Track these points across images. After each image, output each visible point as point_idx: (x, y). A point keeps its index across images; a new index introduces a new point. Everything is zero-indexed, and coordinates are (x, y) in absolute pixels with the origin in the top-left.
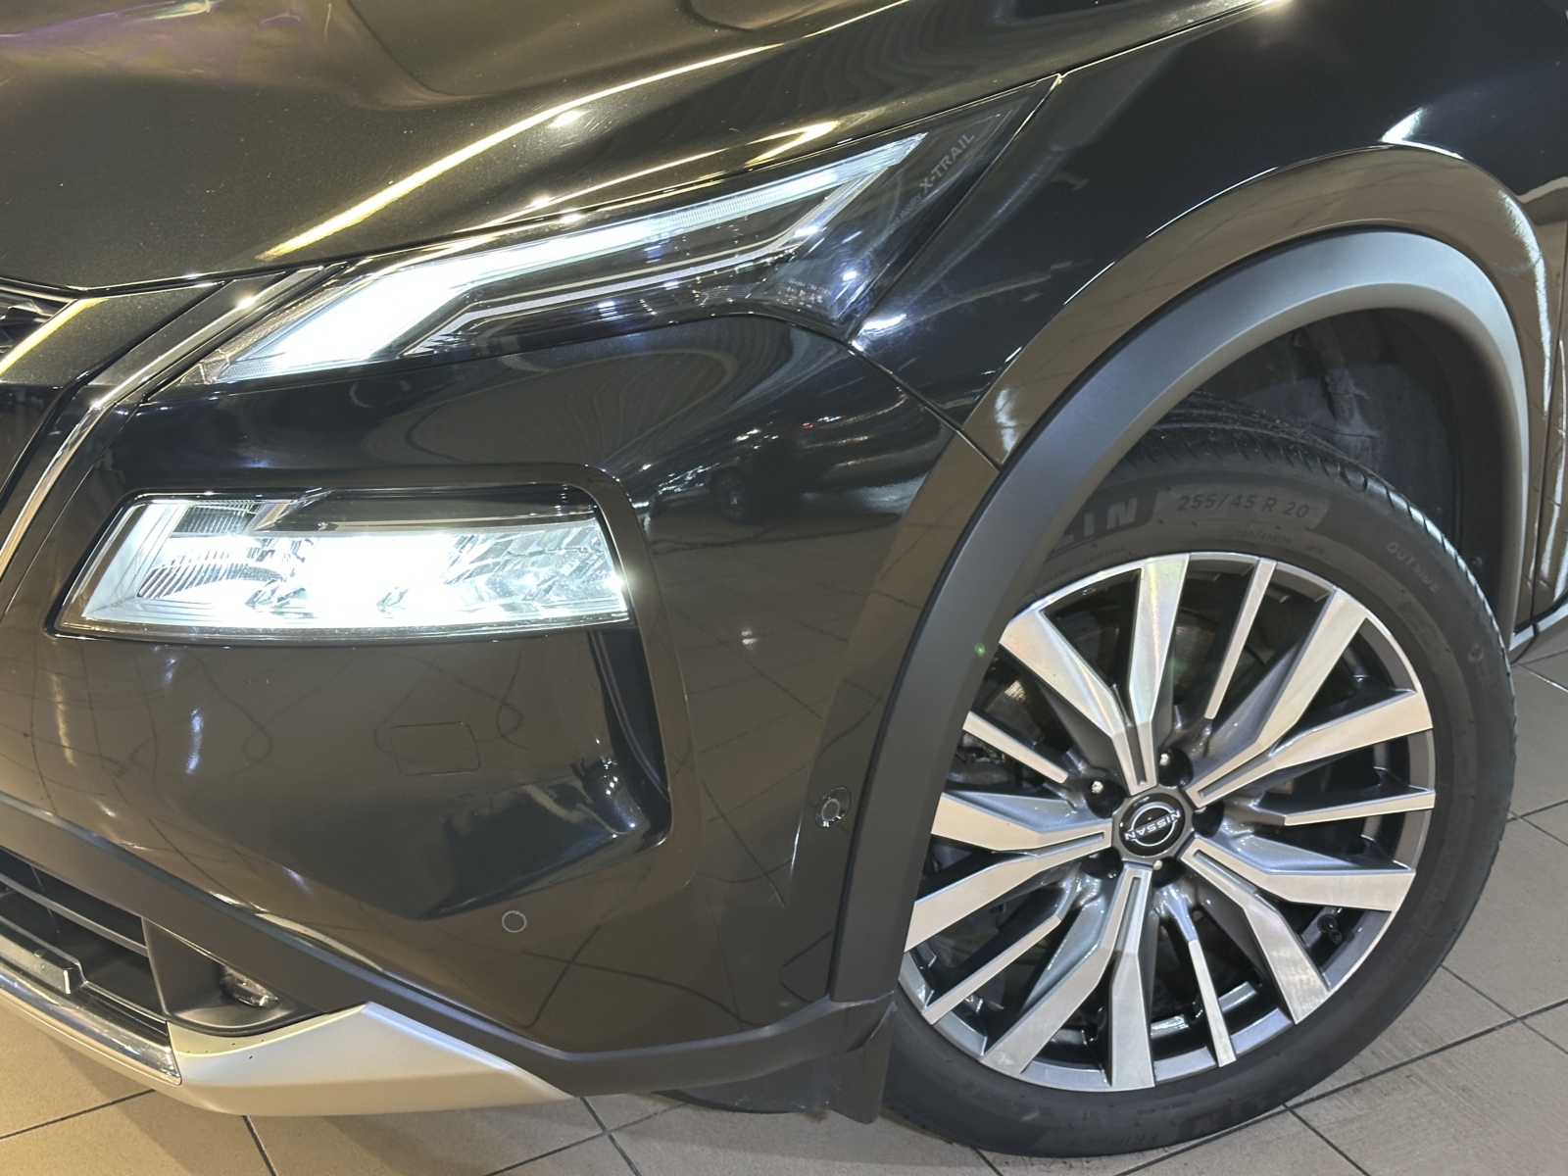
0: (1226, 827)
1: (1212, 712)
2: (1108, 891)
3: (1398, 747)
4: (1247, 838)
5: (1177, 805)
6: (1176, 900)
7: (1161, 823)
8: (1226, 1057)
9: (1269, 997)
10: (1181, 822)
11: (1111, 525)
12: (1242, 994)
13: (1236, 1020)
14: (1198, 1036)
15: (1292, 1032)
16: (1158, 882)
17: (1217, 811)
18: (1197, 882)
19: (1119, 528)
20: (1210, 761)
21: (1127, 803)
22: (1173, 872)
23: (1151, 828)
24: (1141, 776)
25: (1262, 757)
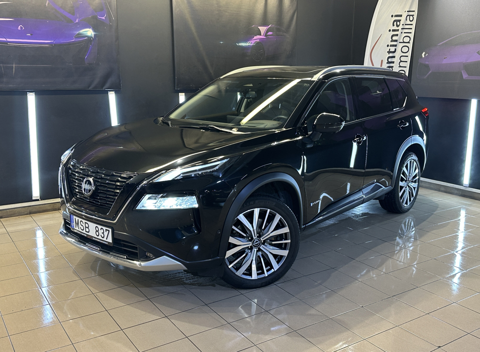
0: (266, 244)
1: (263, 228)
2: (251, 252)
3: (286, 234)
4: (268, 245)
5: (259, 241)
6: (260, 253)
7: (258, 243)
8: (266, 275)
9: (272, 267)
10: (260, 243)
11: (250, 204)
12: (269, 267)
13: (268, 271)
14: (263, 273)
15: (274, 272)
16: (257, 251)
17: (264, 241)
18: (262, 251)
19: (251, 205)
20: (263, 235)
21: (253, 240)
22: (259, 250)
23: (256, 243)
24: (255, 236)
25: (269, 234)
